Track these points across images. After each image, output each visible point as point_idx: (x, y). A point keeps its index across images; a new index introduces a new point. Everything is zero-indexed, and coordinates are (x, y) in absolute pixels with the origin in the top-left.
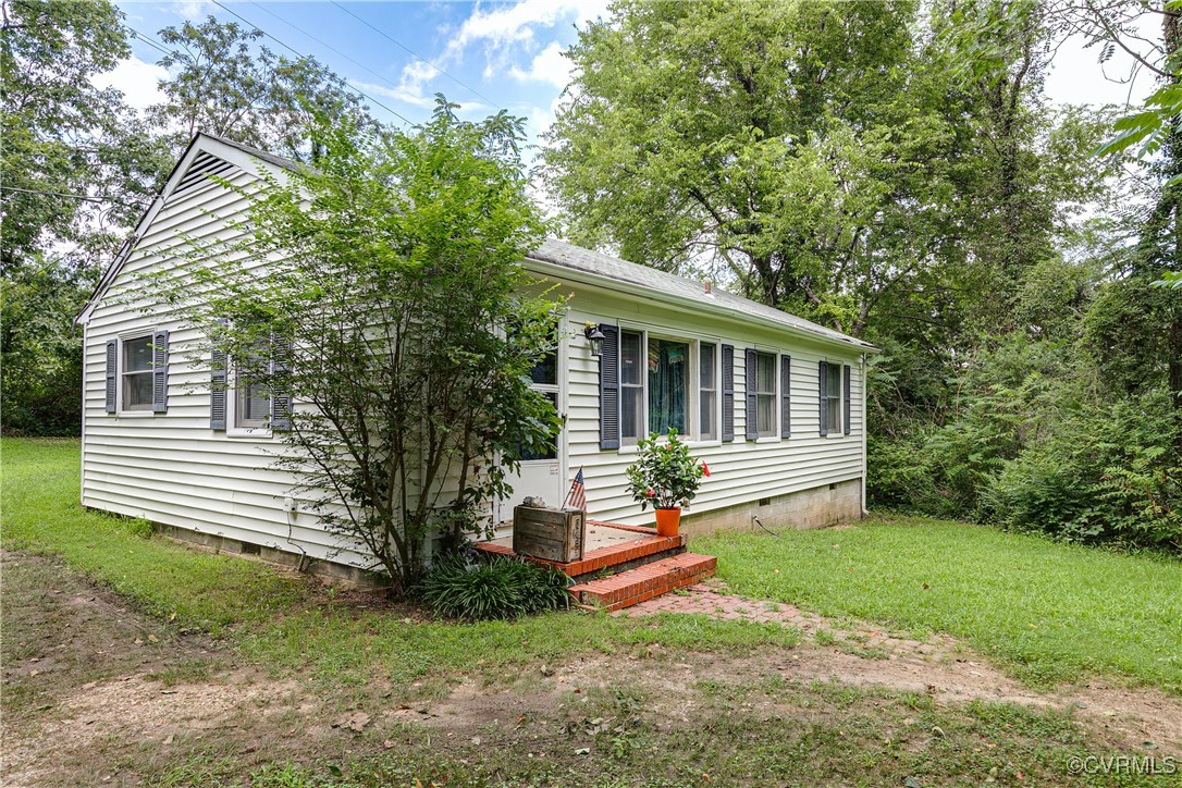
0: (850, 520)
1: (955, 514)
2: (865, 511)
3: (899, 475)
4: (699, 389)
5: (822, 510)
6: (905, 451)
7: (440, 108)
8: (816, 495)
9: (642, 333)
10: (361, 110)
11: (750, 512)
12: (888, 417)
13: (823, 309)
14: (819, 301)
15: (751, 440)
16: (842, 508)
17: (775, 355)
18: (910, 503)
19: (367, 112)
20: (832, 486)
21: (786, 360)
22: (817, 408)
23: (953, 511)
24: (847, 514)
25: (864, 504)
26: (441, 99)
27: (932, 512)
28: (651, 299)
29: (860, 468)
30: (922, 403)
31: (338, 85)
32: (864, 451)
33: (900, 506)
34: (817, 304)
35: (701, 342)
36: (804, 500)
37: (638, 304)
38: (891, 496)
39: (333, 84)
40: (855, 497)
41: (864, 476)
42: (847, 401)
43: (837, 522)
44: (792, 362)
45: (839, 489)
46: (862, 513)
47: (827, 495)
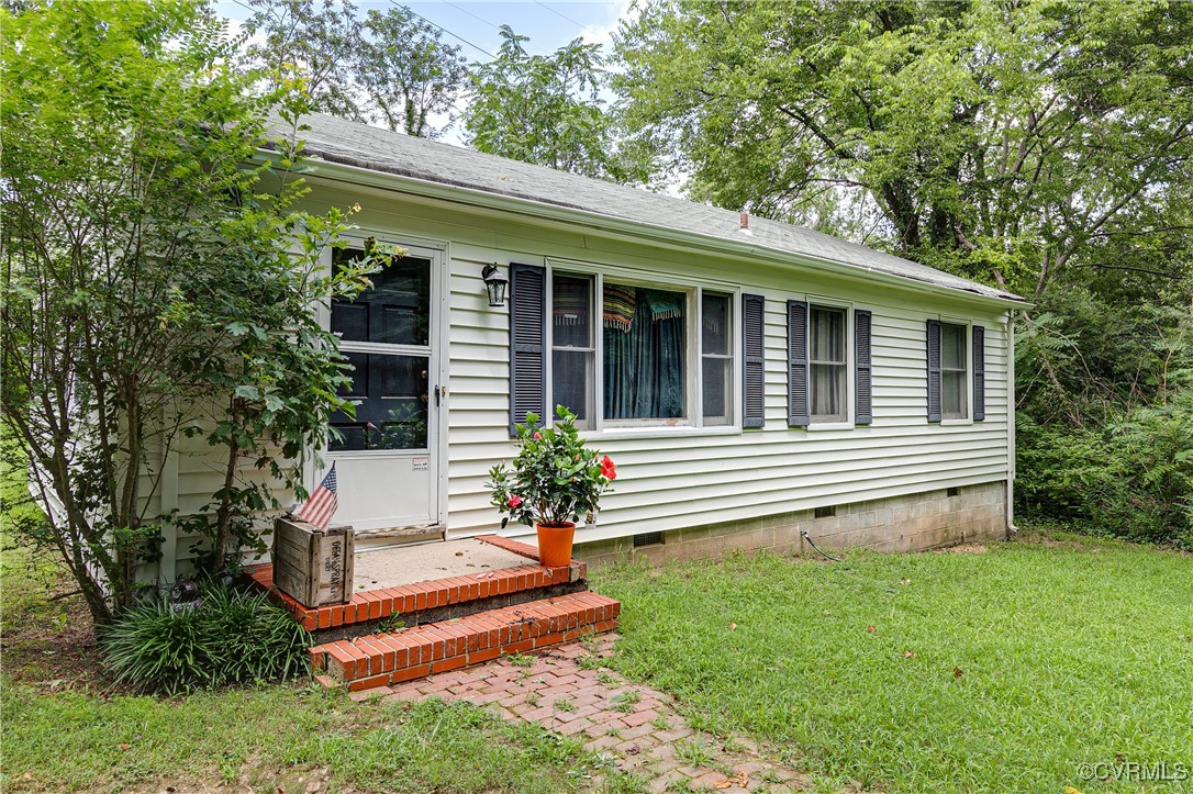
0: (988, 537)
1: (1156, 536)
2: (1012, 527)
3: (1076, 478)
4: (700, 355)
5: (935, 523)
6: (1085, 445)
7: (508, 43)
8: (922, 504)
9: (593, 277)
10: (458, 63)
11: (797, 527)
12: (1070, 397)
13: (976, 256)
14: (973, 247)
15: (799, 427)
16: (972, 521)
17: (845, 310)
18: (1091, 518)
19: (463, 64)
20: (952, 492)
21: (864, 319)
22: (924, 384)
23: (1152, 532)
24: (979, 530)
25: (1010, 517)
26: (506, 32)
27: (1120, 532)
28: (597, 228)
29: (1007, 467)
30: (1125, 380)
31: (432, 37)
32: (1011, 443)
33: (1076, 520)
34: (970, 250)
35: (703, 291)
36: (900, 510)
37: (585, 237)
38: (1064, 507)
39: (428, 35)
40: (996, 508)
41: (1011, 478)
42: (979, 377)
43: (961, 541)
44: (874, 321)
45: (964, 495)
46: (1008, 530)
47: (944, 505)
